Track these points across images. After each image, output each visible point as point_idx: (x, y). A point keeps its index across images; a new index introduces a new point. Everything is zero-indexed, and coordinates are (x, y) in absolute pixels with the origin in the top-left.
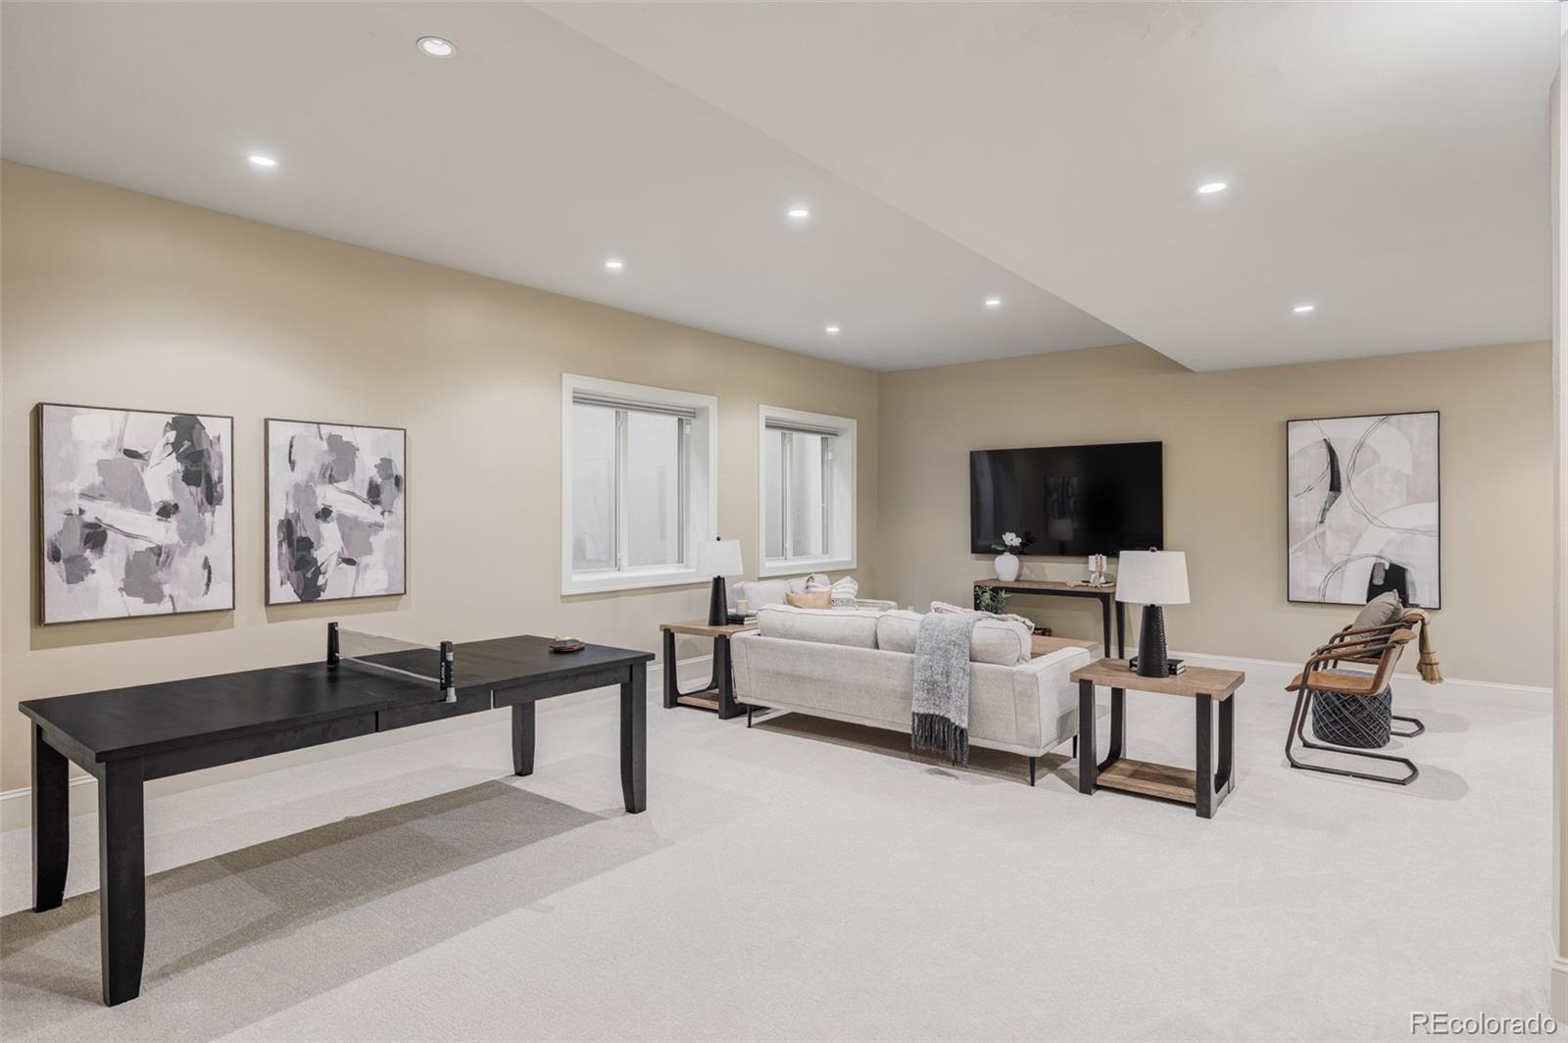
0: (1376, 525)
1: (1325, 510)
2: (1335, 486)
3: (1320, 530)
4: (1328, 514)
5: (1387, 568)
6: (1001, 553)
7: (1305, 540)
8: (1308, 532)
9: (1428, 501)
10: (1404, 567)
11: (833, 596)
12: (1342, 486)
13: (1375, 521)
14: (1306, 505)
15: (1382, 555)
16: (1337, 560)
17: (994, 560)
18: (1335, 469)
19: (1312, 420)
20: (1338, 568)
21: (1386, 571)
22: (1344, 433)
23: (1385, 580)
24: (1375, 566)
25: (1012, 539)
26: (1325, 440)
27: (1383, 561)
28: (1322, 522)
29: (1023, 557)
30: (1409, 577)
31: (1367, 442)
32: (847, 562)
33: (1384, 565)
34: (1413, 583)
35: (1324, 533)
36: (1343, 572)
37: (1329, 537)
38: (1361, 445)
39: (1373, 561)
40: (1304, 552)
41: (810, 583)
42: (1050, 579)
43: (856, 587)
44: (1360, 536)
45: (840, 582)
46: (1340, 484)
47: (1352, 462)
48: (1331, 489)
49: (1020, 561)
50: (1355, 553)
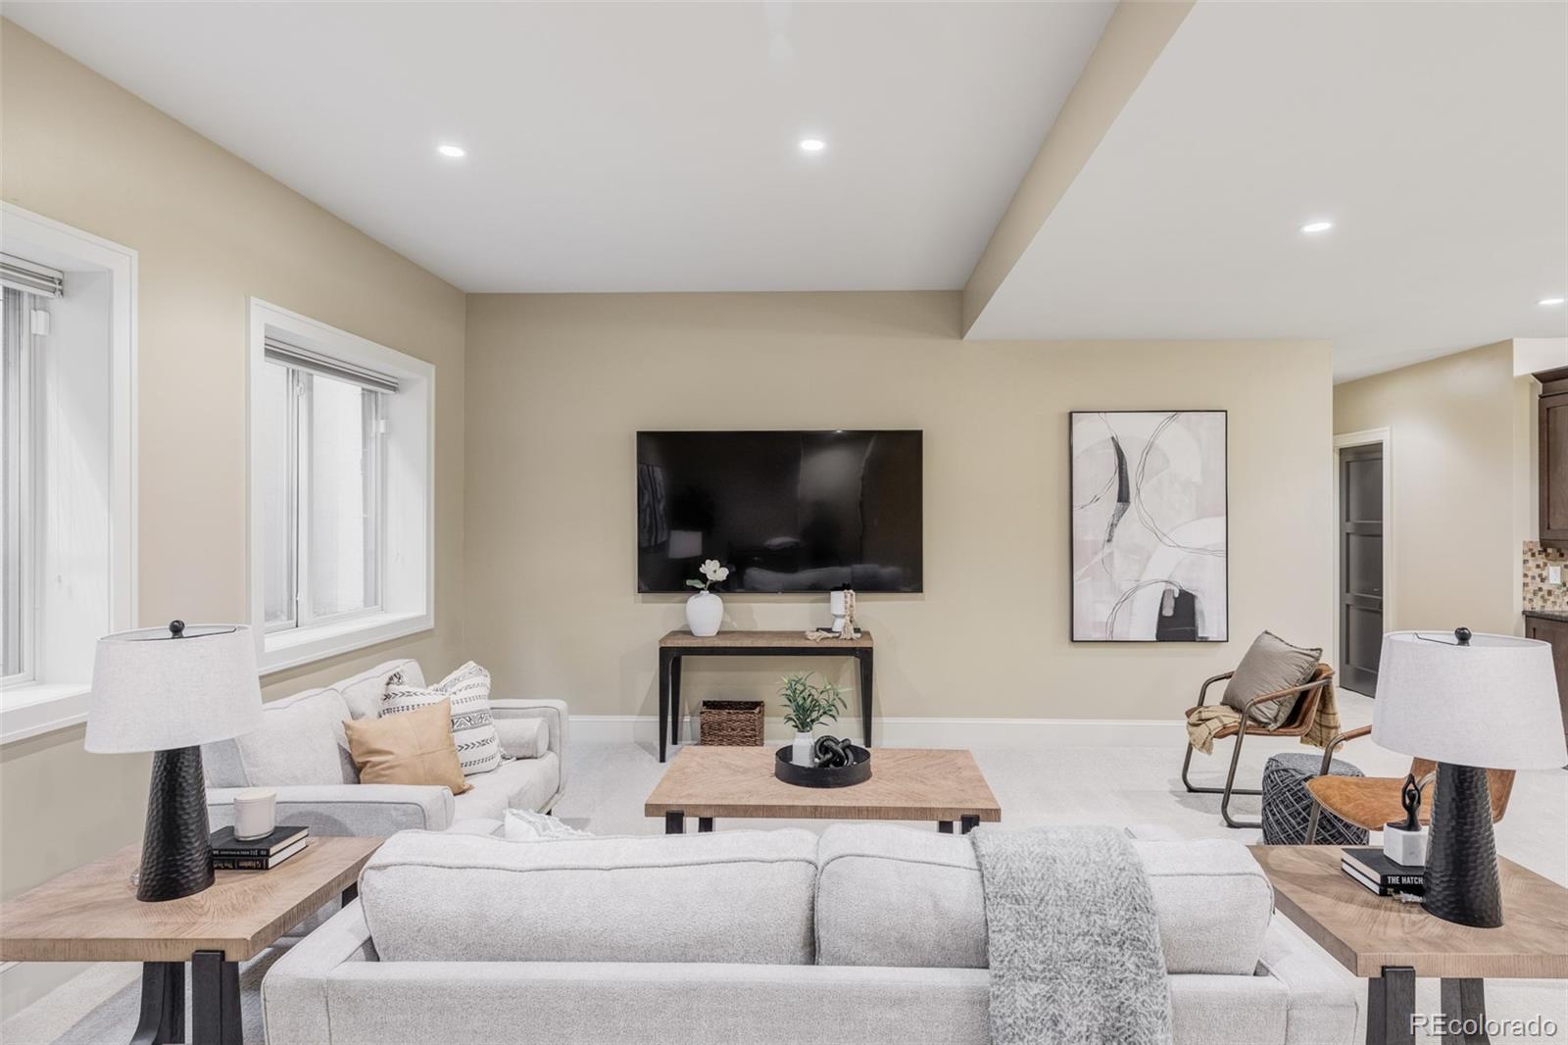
0: (1165, 544)
1: (1113, 526)
2: (1123, 497)
3: (1107, 550)
4: (1117, 532)
5: (1177, 595)
6: (697, 590)
7: (1093, 562)
8: (1095, 553)
9: (1216, 516)
10: (1194, 593)
11: (457, 709)
12: (1131, 496)
13: (1165, 540)
14: (1092, 521)
15: (1171, 580)
16: (1126, 587)
17: (686, 602)
18: (1124, 475)
19: (1099, 412)
20: (1126, 598)
21: (1176, 599)
22: (1133, 430)
23: (1176, 609)
24: (1164, 593)
25: (714, 570)
26: (1113, 438)
27: (1172, 587)
28: (1109, 541)
29: (728, 596)
30: (1198, 606)
31: (1156, 442)
32: (419, 618)
33: (1173, 591)
34: (1202, 613)
35: (1111, 554)
36: (1132, 601)
37: (1117, 559)
38: (1149, 448)
39: (1162, 587)
40: (1090, 578)
41: (394, 688)
42: (762, 626)
43: (488, 681)
44: (1150, 557)
45: (455, 674)
46: (1128, 494)
47: (1141, 467)
48: (1119, 500)
49: (724, 602)
50: (1145, 578)
